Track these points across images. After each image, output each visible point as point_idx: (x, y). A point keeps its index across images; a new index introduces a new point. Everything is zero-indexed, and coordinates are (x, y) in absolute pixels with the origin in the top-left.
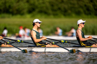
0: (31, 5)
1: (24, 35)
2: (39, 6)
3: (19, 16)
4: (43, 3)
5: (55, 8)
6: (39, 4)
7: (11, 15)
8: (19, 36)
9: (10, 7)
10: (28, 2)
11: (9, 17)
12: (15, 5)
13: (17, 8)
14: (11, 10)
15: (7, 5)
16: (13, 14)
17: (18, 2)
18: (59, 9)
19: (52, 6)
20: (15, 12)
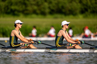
0: (84, 5)
2: (91, 6)
3: (71, 16)
6: (92, 4)
7: (63, 16)
9: (63, 7)
10: (80, 2)
12: (68, 6)
13: (70, 8)
14: (63, 11)
15: (60, 5)
17: (71, 2)
20: (68, 12)
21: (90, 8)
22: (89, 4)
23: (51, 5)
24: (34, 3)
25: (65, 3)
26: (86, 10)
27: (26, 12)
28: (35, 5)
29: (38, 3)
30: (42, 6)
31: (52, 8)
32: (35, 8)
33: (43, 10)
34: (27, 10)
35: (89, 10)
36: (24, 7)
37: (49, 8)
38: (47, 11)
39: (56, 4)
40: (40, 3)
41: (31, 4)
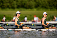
0: (37, 3)
1: (37, 21)
2: (41, 3)
3: (30, 9)
4: (44, 2)
5: (51, 4)
6: (42, 2)
8: (34, 21)
9: (25, 4)
10: (35, 1)
11: (24, 10)
12: (28, 3)
13: (29, 5)
14: (25, 6)
15: (23, 3)
16: (26, 8)
17: (29, 1)
18: (54, 5)
19: (49, 3)
21: (40, 4)
22: (40, 2)
23: (18, 3)
24: (7, 1)
25: (26, 2)
26: (38, 6)
27: (3, 7)
28: (8, 2)
29: (10, 1)
30: (13, 3)
31: (18, 4)
32: (9, 4)
33: (13, 6)
34: (4, 6)
35: (40, 6)
36: (2, 4)
37: (17, 4)
38: (16, 6)
39: (20, 2)
40: (11, 2)
41: (6, 2)
